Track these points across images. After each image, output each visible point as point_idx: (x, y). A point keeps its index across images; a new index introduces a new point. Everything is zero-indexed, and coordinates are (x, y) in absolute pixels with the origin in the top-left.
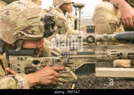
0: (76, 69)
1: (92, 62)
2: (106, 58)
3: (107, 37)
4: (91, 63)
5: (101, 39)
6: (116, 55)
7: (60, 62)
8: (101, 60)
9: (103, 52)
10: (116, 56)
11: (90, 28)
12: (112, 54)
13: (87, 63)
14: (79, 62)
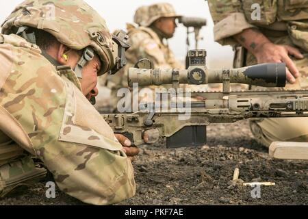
0: (169, 136)
1: (201, 122)
2: (228, 114)
3: (229, 72)
4: (198, 124)
5: (218, 76)
6: (247, 108)
7: (138, 121)
8: (218, 118)
9: (221, 103)
10: (247, 111)
11: (197, 55)
12: (238, 107)
13: (189, 124)
14: (174, 123)
